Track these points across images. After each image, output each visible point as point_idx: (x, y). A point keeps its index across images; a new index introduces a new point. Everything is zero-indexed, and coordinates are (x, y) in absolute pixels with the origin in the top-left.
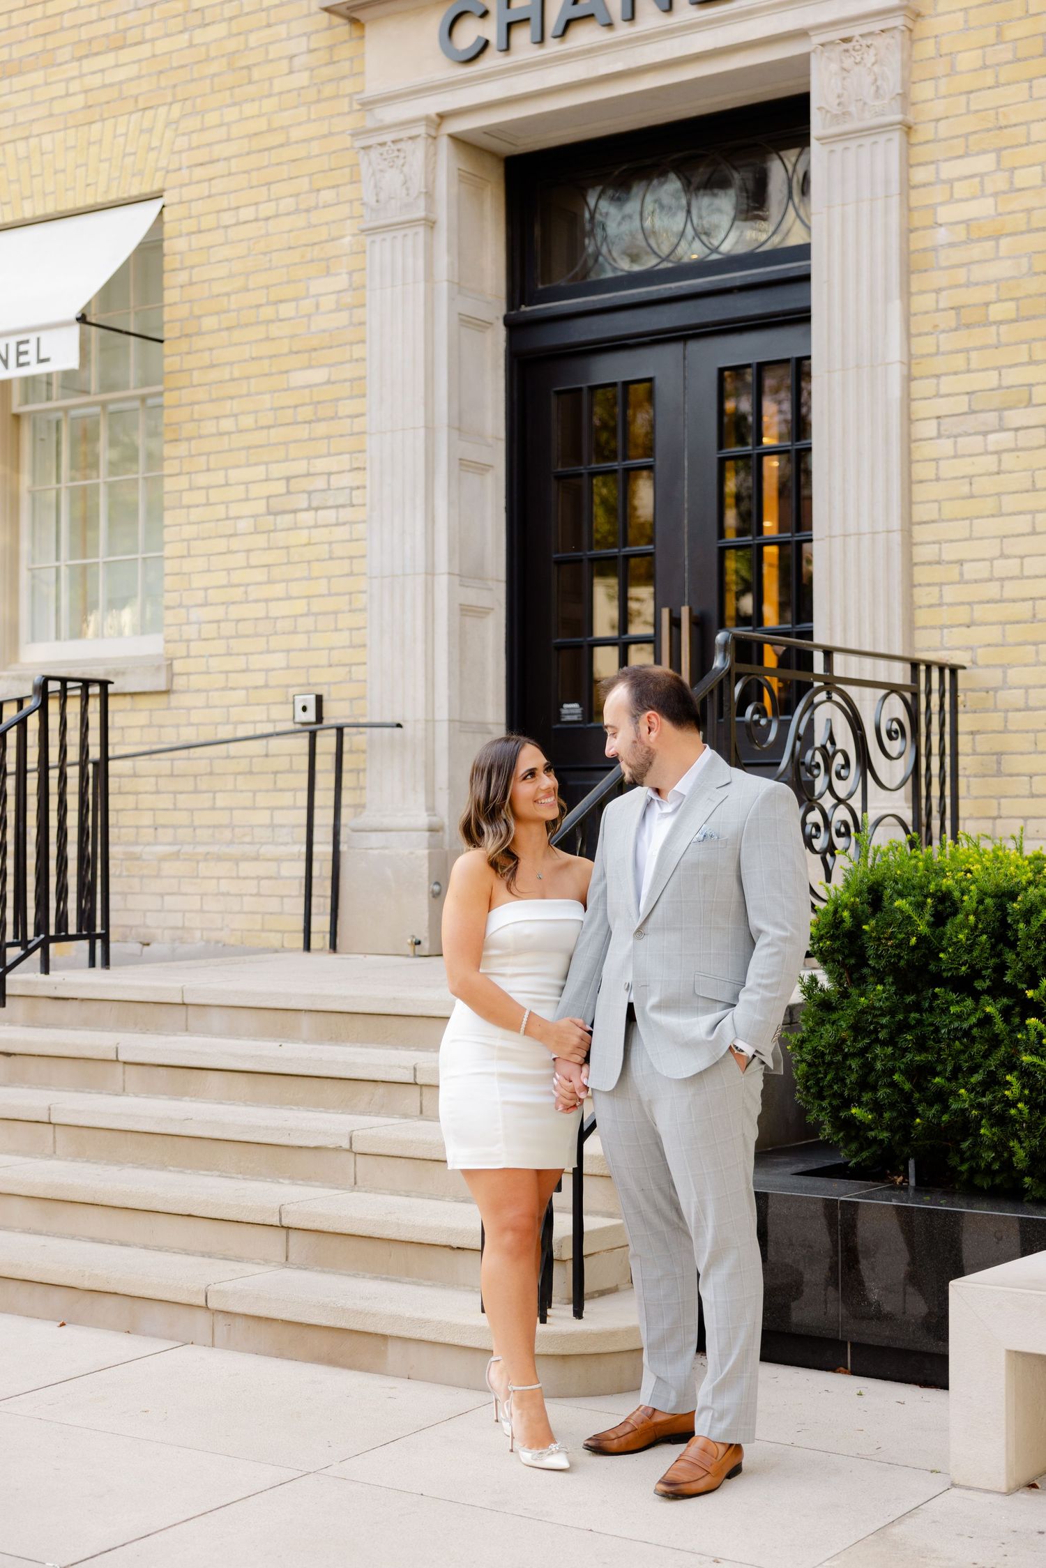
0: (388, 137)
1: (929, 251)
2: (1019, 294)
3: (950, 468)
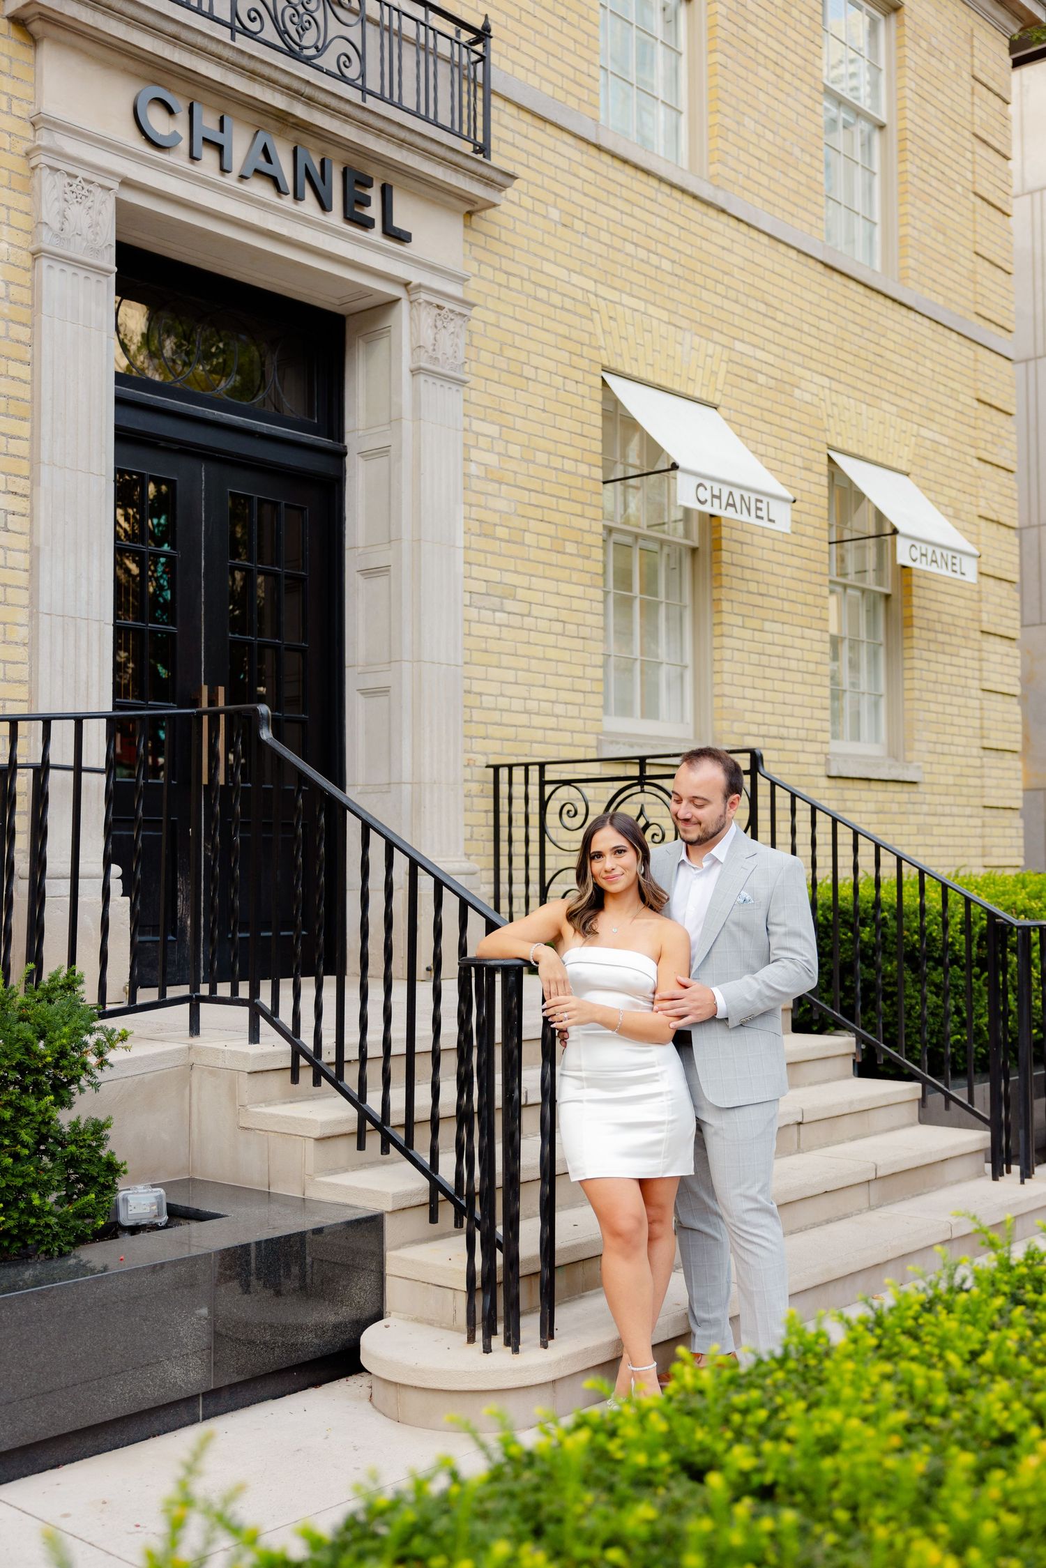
0: (82, 174)
1: (467, 475)
2: (511, 525)
3: (477, 629)
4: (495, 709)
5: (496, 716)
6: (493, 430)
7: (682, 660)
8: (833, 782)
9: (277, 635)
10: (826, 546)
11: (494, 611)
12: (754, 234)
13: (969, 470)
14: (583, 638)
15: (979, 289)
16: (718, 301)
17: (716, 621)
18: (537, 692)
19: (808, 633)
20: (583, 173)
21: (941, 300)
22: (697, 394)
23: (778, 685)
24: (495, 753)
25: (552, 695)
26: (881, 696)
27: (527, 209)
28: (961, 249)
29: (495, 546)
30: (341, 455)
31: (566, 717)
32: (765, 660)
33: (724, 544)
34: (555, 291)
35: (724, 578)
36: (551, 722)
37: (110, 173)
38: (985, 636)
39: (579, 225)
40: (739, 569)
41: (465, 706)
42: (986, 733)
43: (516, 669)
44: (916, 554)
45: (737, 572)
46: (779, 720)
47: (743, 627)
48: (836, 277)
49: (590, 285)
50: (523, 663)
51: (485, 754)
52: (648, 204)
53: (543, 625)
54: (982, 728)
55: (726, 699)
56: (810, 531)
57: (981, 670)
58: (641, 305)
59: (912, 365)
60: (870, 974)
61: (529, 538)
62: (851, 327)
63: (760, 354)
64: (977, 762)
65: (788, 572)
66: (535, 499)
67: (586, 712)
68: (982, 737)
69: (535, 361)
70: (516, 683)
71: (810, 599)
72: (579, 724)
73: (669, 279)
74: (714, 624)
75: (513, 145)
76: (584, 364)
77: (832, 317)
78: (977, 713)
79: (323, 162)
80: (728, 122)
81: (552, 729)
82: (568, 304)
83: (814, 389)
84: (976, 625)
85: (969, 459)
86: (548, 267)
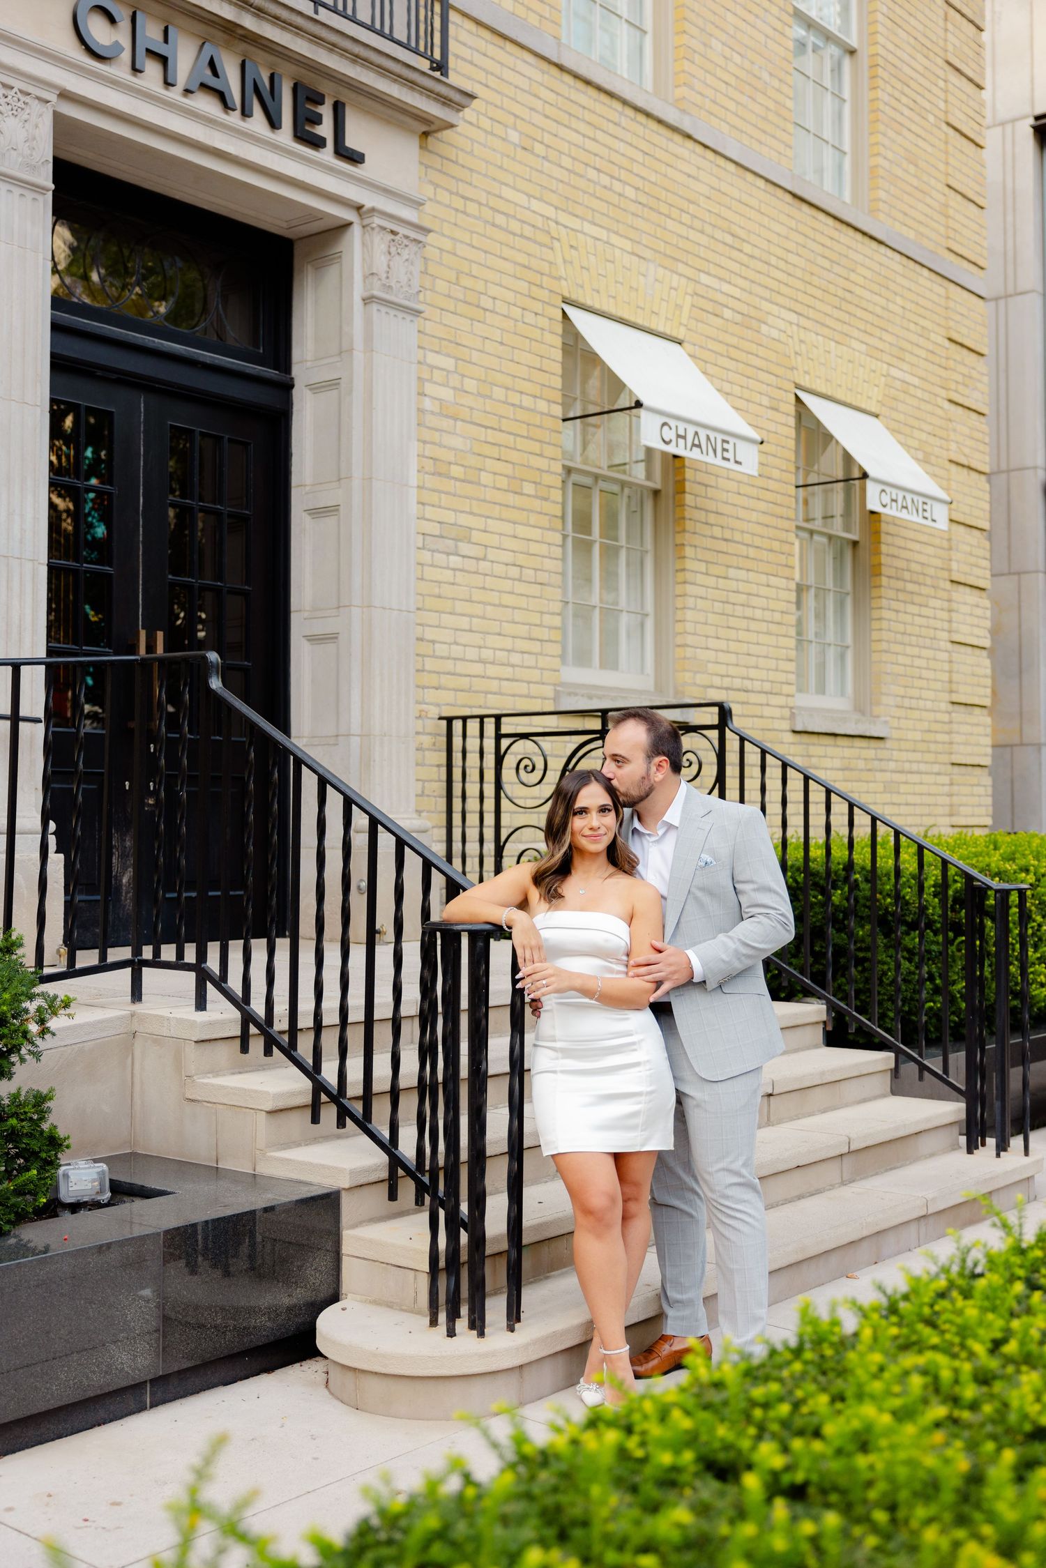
0: (18, 84)
1: (421, 411)
2: (466, 464)
3: (430, 573)
4: (448, 658)
5: (449, 665)
6: (449, 363)
7: (642, 607)
8: (797, 738)
9: (219, 577)
10: (792, 490)
11: (448, 554)
12: (721, 162)
13: (940, 412)
14: (541, 584)
15: (951, 223)
16: (683, 231)
17: (678, 567)
18: (493, 641)
19: (773, 580)
20: (545, 94)
21: (912, 235)
22: (661, 329)
23: (742, 635)
24: (448, 704)
25: (508, 643)
26: (848, 647)
27: (486, 131)
28: (933, 182)
29: (450, 485)
30: (288, 387)
31: (522, 667)
32: (729, 609)
33: (688, 486)
34: (514, 217)
35: (687, 522)
36: (507, 672)
37: (49, 85)
38: (955, 585)
39: (539, 149)
40: (703, 513)
41: (417, 655)
42: (954, 687)
43: (471, 616)
44: (886, 499)
45: (701, 516)
46: (743, 672)
47: (707, 574)
48: (805, 208)
49: (550, 212)
50: (478, 609)
51: (438, 705)
52: (612, 128)
53: (500, 569)
54: (950, 682)
55: (689, 649)
56: (776, 474)
57: (950, 621)
58: (603, 234)
59: (883, 302)
60: (841, 938)
61: (485, 478)
62: (820, 261)
63: (726, 288)
64: (946, 718)
65: (754, 516)
66: (491, 436)
67: (543, 662)
68: (951, 691)
69: (494, 290)
70: (471, 631)
71: (776, 545)
72: (535, 676)
73: (633, 207)
74: (677, 571)
75: (471, 63)
76: (544, 295)
77: (801, 251)
78: (946, 666)
79: (272, 77)
80: (694, 44)
81: (507, 680)
82: (528, 231)
83: (782, 325)
84: (945, 574)
85: (940, 401)
86: (507, 193)
